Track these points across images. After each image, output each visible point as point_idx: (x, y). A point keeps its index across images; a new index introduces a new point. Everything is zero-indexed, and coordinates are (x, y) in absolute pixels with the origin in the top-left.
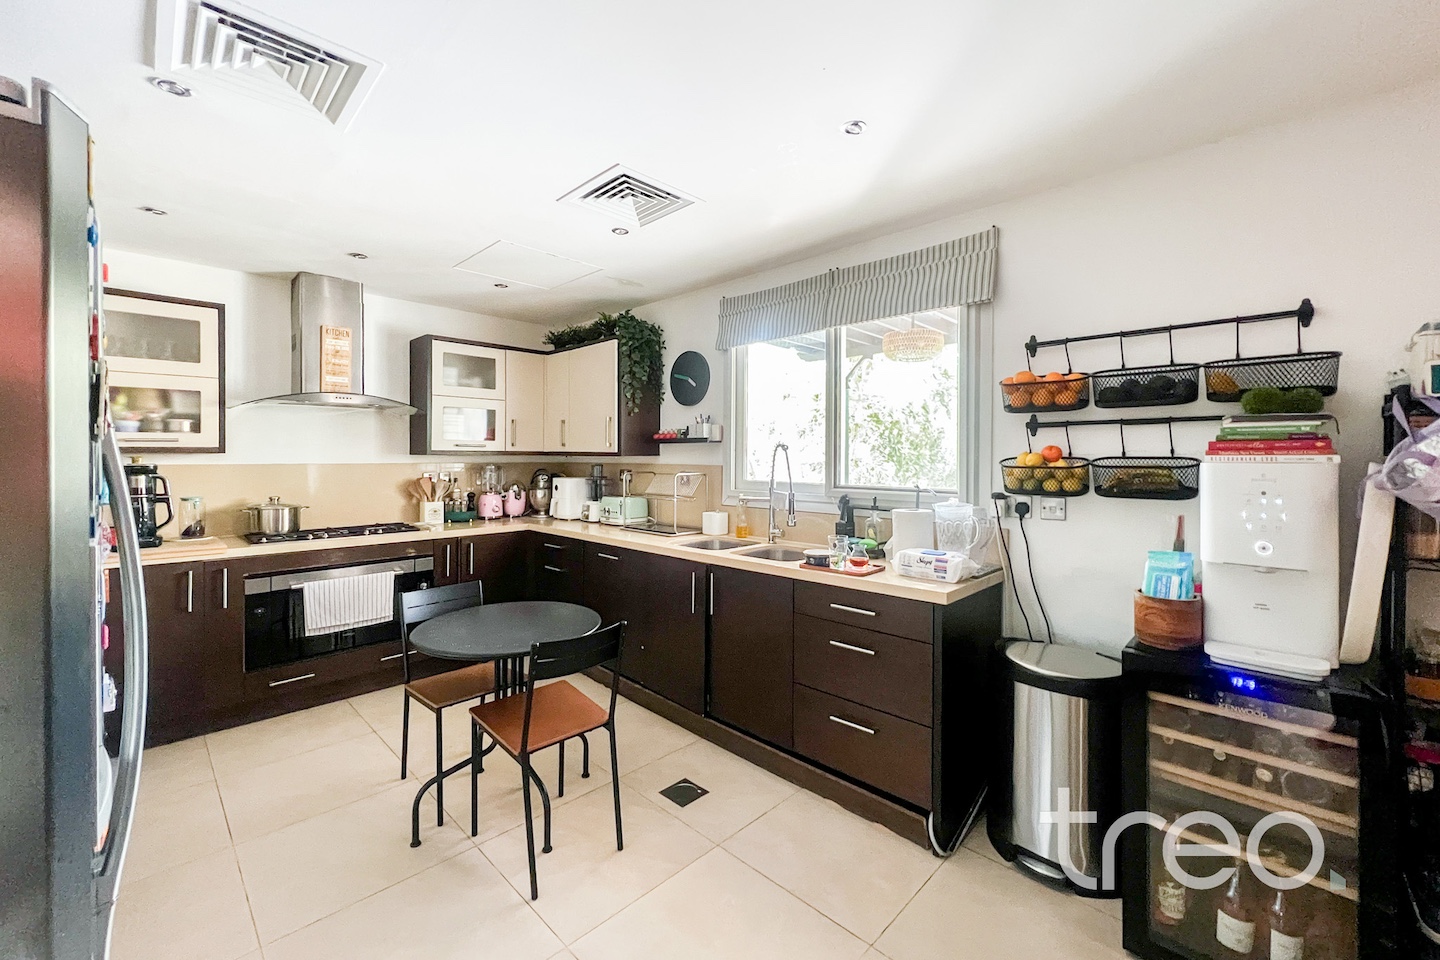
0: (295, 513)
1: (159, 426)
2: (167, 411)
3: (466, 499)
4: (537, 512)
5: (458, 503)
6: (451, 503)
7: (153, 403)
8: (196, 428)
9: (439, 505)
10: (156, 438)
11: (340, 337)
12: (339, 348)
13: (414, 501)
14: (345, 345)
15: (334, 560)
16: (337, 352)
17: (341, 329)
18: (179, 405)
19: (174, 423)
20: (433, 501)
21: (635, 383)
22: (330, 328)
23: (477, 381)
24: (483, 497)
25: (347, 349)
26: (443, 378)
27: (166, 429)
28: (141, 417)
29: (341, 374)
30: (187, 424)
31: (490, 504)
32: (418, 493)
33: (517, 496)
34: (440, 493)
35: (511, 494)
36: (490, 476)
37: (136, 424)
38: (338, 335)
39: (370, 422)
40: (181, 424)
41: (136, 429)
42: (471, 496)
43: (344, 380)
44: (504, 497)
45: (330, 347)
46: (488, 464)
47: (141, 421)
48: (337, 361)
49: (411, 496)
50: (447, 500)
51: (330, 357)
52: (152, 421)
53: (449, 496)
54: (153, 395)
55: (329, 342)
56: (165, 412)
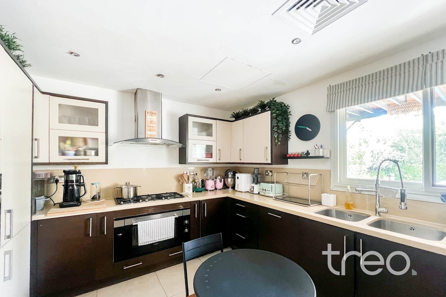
0: (135, 189)
1: (82, 153)
2: (86, 147)
3: (201, 182)
4: (228, 188)
5: (198, 184)
6: (195, 184)
7: (81, 143)
8: (97, 154)
9: (191, 185)
10: (81, 158)
11: (153, 115)
12: (152, 120)
13: (181, 183)
14: (154, 118)
15: (150, 211)
16: (152, 121)
17: (153, 112)
18: (91, 144)
19: (88, 152)
20: (188, 183)
21: (279, 131)
22: (149, 111)
23: (204, 133)
24: (207, 181)
25: (156, 120)
26: (192, 132)
27: (85, 154)
28: (76, 149)
29: (154, 130)
30: (93, 152)
31: (210, 184)
32: (182, 180)
33: (221, 181)
34: (191, 180)
35: (218, 180)
36: (210, 173)
37: (74, 152)
38: (152, 114)
39: (164, 151)
40: (91, 152)
41: (73, 155)
42: (203, 181)
43: (154, 133)
44: (215, 181)
45: (149, 119)
46: (209, 168)
47: (75, 151)
48: (152, 125)
49: (179, 181)
50: (193, 182)
51: (149, 123)
52: (80, 151)
53: (194, 181)
54: (81, 140)
55: (148, 117)
56: (85, 147)
